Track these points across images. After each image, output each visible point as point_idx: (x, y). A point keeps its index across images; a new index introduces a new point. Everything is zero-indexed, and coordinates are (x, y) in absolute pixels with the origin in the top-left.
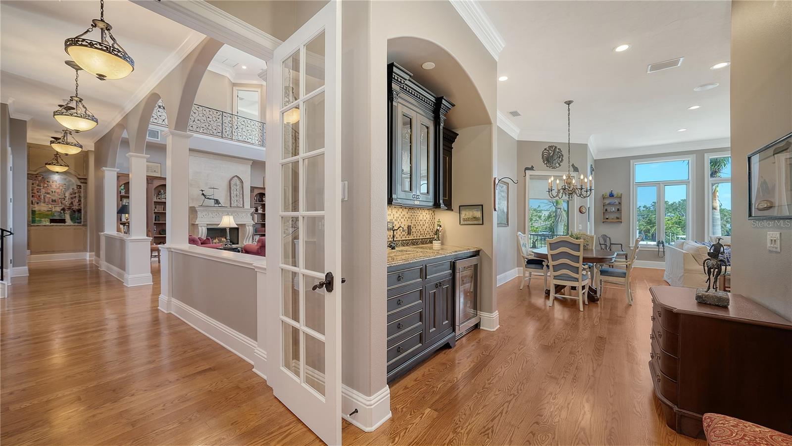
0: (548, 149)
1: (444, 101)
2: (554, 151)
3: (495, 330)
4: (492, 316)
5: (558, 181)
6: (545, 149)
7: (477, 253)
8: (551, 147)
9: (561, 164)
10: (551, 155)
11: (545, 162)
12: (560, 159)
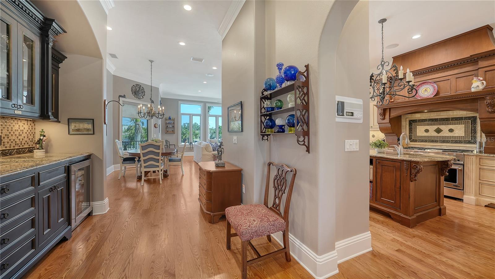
1: (54, 24)
2: (140, 88)
3: (106, 212)
5: (144, 108)
6: (134, 86)
7: (88, 157)
8: (137, 85)
9: (144, 97)
10: (137, 90)
11: (134, 94)
12: (143, 94)
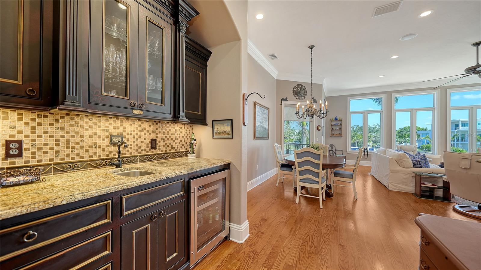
0: (297, 86)
2: (301, 88)
3: (243, 241)
4: (240, 228)
5: (303, 106)
6: (295, 87)
8: (299, 85)
9: (305, 97)
10: (299, 91)
11: (295, 95)
12: (305, 94)
